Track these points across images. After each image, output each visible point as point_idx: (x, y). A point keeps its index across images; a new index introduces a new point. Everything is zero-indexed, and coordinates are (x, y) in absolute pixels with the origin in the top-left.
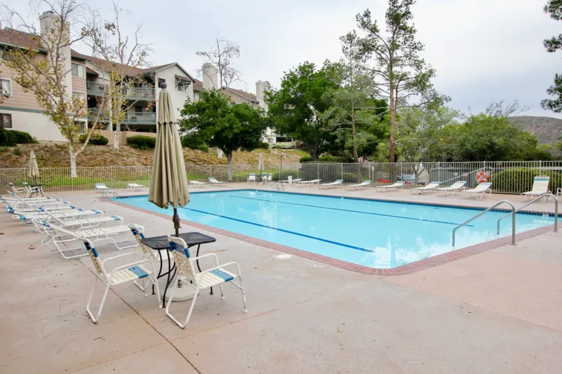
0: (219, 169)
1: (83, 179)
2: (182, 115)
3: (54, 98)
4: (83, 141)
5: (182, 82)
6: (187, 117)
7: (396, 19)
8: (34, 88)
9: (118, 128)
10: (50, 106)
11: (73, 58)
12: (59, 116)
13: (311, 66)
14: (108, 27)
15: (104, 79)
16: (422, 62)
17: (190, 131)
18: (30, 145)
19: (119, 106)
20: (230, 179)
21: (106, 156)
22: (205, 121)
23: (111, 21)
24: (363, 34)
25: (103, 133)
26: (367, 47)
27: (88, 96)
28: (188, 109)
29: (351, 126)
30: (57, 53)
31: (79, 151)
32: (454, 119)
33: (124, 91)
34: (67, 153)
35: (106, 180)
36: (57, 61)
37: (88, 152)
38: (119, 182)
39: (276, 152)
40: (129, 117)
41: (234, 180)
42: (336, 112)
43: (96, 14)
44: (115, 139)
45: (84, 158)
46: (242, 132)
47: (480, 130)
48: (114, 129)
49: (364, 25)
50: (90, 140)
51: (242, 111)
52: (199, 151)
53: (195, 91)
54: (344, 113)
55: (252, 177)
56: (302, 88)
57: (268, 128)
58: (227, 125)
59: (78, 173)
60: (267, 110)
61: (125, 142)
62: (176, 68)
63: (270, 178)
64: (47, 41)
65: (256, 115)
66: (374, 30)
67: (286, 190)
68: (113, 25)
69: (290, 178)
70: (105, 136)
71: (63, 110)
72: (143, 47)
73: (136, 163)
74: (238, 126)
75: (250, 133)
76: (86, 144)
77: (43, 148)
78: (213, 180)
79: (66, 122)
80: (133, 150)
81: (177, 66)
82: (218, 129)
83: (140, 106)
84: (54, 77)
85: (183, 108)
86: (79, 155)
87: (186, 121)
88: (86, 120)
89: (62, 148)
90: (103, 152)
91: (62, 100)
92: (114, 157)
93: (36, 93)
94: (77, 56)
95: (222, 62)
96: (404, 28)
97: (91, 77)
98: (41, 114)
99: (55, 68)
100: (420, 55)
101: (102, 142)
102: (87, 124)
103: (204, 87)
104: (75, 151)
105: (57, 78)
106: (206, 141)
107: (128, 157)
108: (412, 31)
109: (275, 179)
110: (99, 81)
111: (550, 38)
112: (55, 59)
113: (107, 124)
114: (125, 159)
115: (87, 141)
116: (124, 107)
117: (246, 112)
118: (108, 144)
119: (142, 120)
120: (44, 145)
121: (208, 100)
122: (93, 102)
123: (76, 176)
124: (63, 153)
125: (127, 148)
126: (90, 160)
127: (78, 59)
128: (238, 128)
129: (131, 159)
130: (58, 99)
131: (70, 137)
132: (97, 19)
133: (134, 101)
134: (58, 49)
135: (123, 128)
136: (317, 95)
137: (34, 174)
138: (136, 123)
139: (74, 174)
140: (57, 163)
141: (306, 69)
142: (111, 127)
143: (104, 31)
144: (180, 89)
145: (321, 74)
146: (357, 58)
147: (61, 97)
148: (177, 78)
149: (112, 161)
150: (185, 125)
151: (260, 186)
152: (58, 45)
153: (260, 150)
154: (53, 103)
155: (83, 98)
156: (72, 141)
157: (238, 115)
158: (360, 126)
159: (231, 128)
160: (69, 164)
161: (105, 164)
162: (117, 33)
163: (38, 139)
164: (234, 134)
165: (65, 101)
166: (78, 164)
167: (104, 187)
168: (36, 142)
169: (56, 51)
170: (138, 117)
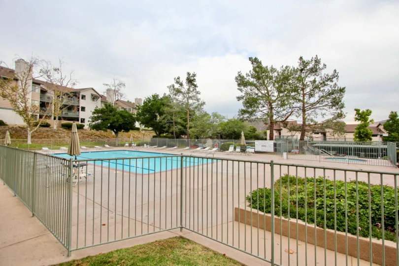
0: (113, 140)
1: (34, 145)
2: (93, 114)
3: (21, 104)
4: (36, 126)
5: (95, 97)
6: (96, 115)
7: (190, 81)
8: (10, 98)
9: (57, 119)
10: (18, 108)
11: (33, 83)
12: (23, 113)
13: (157, 96)
14: (55, 70)
15: (51, 94)
16: (200, 99)
17: (97, 122)
18: (3, 127)
19: (59, 108)
20: (117, 145)
21: (49, 133)
22: (105, 117)
23: (57, 66)
24: (177, 86)
25: (48, 121)
26: (178, 91)
27: (41, 102)
28: (96, 111)
29: (172, 123)
30: (25, 83)
31: (33, 131)
32: (224, 120)
33: (62, 101)
34: (27, 131)
35: (48, 145)
36: (25, 86)
37: (38, 131)
38: (56, 147)
39: (143, 132)
40: (64, 113)
41: (119, 146)
42: (166, 117)
43: (49, 63)
44: (55, 124)
45: (36, 134)
46: (123, 123)
47: (230, 125)
48: (55, 119)
49: (177, 82)
50: (40, 125)
51: (123, 114)
52: (102, 131)
53: (102, 102)
54: (169, 117)
55: (127, 145)
56: (152, 105)
57: (137, 122)
58: (116, 120)
59: (32, 142)
60: (136, 114)
61: (61, 126)
62: (92, 90)
63: (135, 145)
64: (20, 76)
65: (131, 116)
66: (181, 85)
67: (140, 150)
68: (58, 69)
69: (145, 145)
70: (49, 123)
71: (26, 110)
72: (74, 81)
73: (66, 136)
74: (121, 121)
75: (128, 124)
76: (38, 127)
77: (11, 128)
78: (107, 146)
79: (27, 116)
80: (64, 130)
81: (93, 89)
82: (111, 121)
83: (70, 108)
84: (23, 93)
85: (94, 111)
86: (33, 133)
87: (95, 117)
88: (38, 115)
89: (23, 128)
90: (48, 131)
91: (26, 105)
92: (54, 134)
93: (10, 101)
94: (35, 82)
95: (116, 89)
96: (194, 85)
97: (43, 92)
98: (11, 111)
99: (24, 90)
100: (199, 96)
101: (47, 125)
102: (38, 117)
103: (107, 99)
104: (31, 130)
105: (24, 94)
106: (105, 127)
107: (61, 133)
108: (195, 86)
109: (139, 145)
110: (48, 95)
111: (238, 96)
112: (24, 85)
113: (51, 116)
114: (60, 134)
115: (38, 125)
116: (61, 108)
117: (126, 114)
118: (51, 126)
119: (71, 114)
120: (11, 127)
121: (107, 108)
122: (43, 105)
123: (31, 143)
124: (23, 131)
125: (62, 129)
126: (39, 135)
127: (36, 83)
128: (121, 122)
129: (63, 135)
130: (23, 105)
131: (29, 123)
132: (50, 66)
133: (67, 105)
134: (26, 80)
135: (60, 119)
136: (158, 109)
137: (8, 143)
138: (68, 116)
139: (29, 142)
140: (19, 137)
141: (155, 97)
142: (53, 117)
143: (52, 71)
144: (93, 100)
145: (161, 99)
146: (176, 95)
147: (25, 103)
148: (92, 95)
149: (52, 136)
150: (94, 119)
151: (130, 149)
152: (26, 78)
153: (135, 131)
154: (20, 106)
155: (37, 104)
156: (30, 125)
157: (121, 115)
158: (176, 123)
159: (118, 121)
160: (27, 137)
161: (48, 137)
162: (60, 73)
163: (8, 123)
164: (120, 124)
165: (27, 106)
166: (32, 137)
167: (47, 149)
168: (7, 125)
169: (25, 81)
170: (69, 113)
